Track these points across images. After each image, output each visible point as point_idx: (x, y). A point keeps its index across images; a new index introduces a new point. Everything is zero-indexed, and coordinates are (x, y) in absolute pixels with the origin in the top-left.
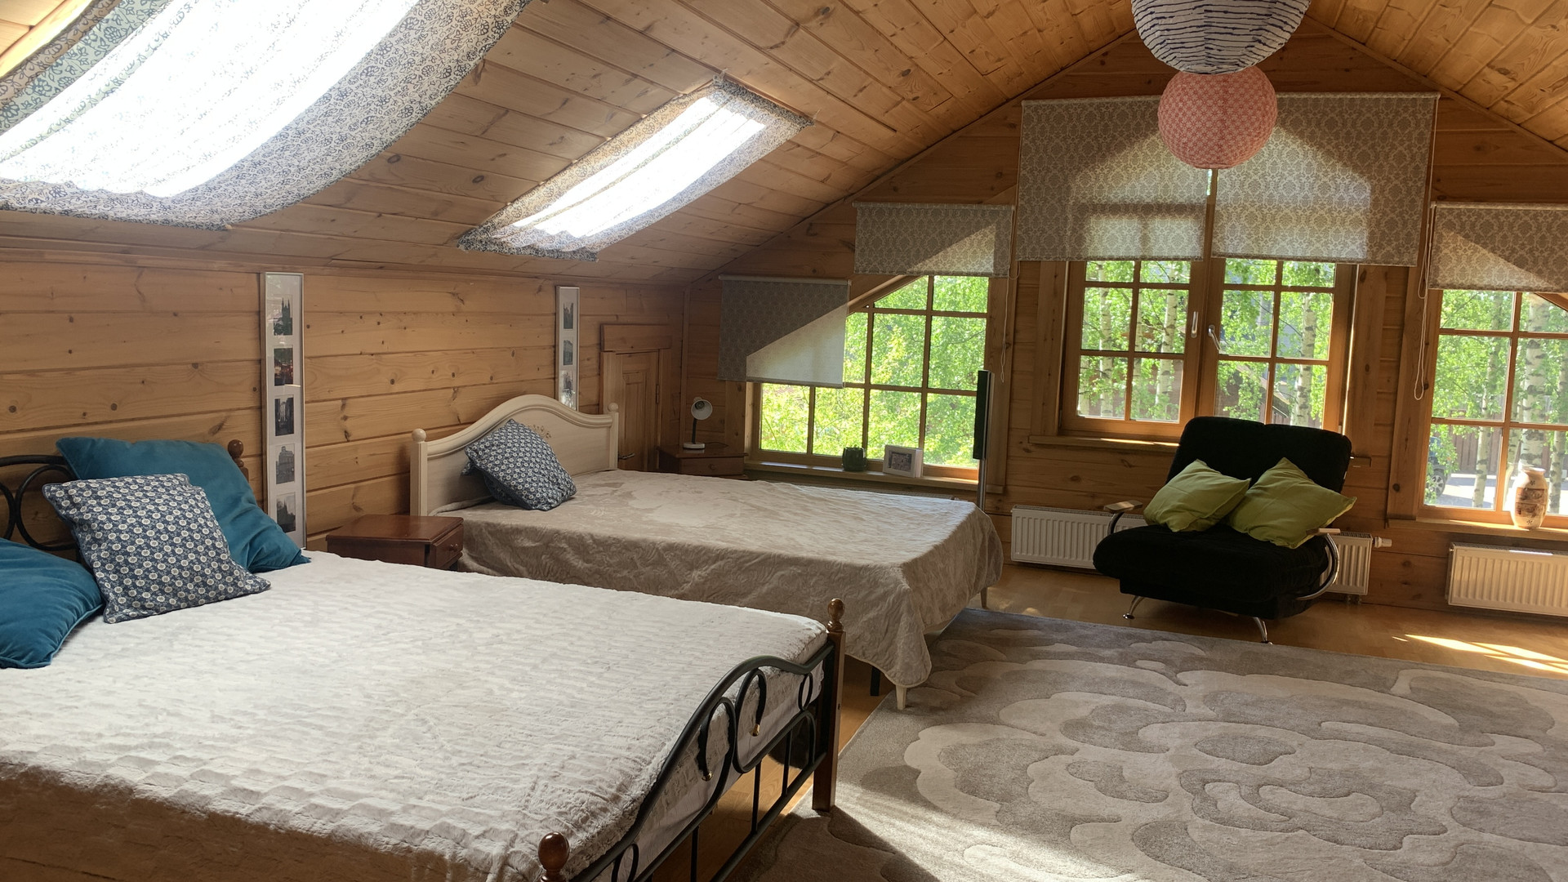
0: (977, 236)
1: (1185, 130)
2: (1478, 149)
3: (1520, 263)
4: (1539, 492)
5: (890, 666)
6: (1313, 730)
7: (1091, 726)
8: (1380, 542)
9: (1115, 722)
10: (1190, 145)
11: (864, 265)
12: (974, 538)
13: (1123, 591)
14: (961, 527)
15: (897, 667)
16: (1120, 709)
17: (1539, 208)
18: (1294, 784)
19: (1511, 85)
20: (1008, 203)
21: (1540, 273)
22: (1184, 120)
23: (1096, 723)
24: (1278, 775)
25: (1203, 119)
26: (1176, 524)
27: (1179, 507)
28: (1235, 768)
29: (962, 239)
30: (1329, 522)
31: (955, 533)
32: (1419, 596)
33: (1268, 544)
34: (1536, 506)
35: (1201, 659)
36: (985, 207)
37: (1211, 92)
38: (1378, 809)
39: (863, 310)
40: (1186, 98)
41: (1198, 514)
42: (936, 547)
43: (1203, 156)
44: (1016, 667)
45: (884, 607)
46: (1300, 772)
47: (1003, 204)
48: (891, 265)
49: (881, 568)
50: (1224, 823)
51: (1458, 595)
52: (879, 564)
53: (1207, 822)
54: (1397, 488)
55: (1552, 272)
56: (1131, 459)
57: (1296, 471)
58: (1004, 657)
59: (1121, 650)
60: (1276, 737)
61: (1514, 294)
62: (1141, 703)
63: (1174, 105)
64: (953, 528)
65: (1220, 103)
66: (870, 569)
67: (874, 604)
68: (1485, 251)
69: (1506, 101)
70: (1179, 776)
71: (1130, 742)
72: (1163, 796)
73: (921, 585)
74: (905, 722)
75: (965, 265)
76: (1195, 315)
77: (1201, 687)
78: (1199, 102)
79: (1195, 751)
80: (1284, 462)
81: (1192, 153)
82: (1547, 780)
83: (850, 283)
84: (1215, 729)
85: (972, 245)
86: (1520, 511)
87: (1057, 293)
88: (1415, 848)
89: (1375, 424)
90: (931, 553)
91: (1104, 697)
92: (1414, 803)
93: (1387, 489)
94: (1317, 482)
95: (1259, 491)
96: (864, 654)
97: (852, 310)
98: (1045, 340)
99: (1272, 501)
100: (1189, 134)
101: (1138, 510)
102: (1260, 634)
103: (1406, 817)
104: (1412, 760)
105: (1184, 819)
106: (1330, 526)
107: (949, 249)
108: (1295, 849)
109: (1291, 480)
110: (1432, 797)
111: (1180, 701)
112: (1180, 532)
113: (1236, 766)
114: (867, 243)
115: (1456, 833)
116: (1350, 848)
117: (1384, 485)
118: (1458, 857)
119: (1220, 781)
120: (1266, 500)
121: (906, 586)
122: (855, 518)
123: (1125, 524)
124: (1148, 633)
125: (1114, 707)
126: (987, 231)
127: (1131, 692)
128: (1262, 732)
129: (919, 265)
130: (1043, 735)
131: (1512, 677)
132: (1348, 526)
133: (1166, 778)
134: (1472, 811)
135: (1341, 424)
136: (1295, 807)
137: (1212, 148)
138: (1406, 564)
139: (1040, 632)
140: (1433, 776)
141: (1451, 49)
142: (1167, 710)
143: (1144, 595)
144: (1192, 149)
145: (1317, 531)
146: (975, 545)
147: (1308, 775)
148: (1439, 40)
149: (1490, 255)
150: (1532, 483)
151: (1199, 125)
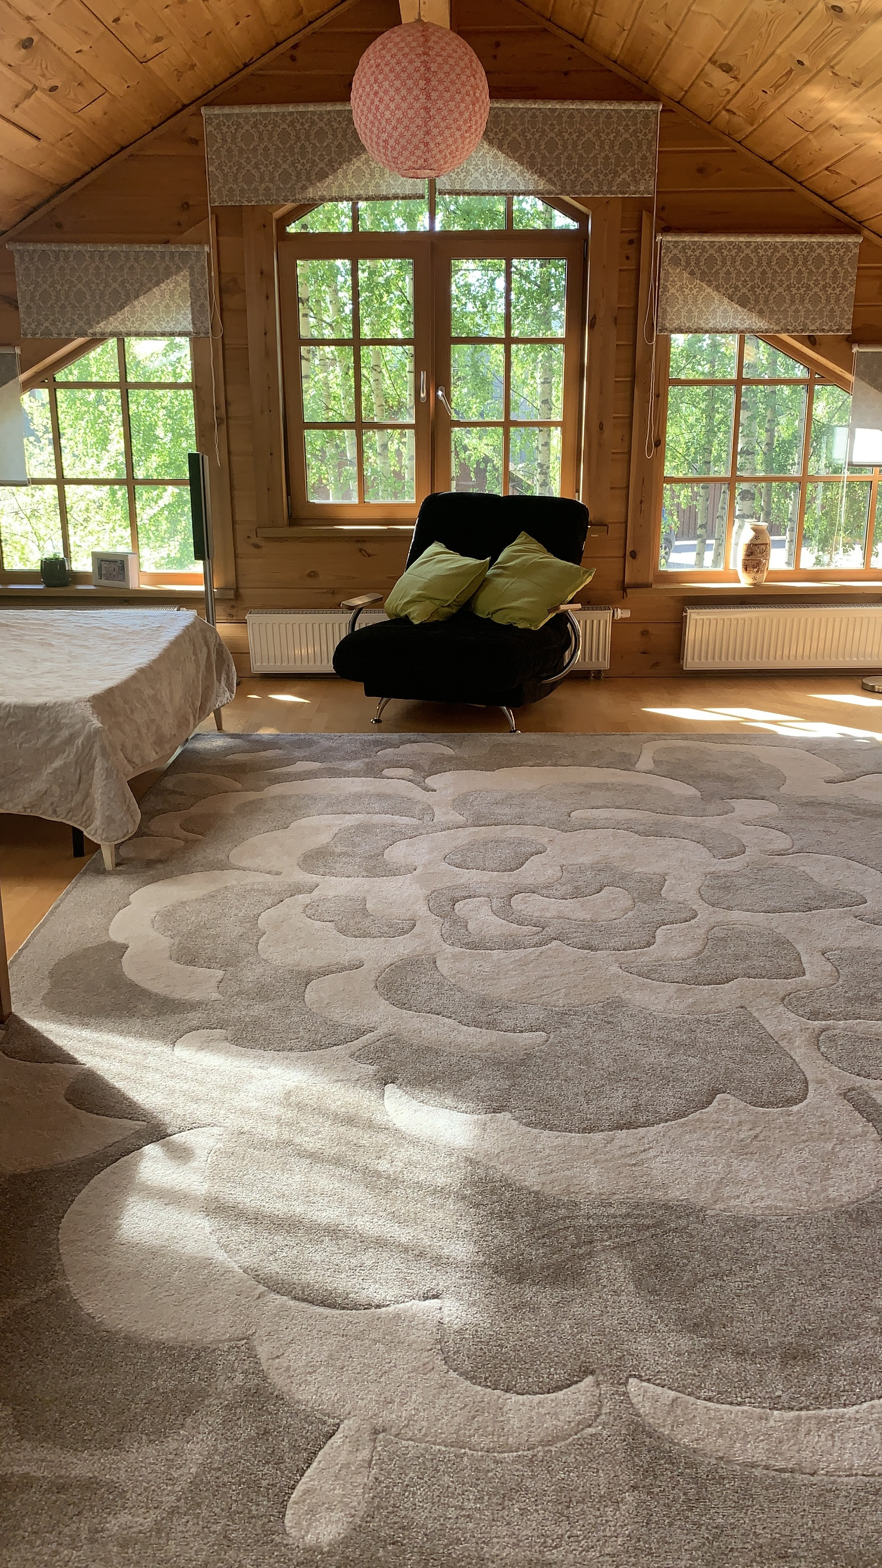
0: (168, 284)
1: (384, 122)
2: (700, 171)
3: (743, 302)
4: (763, 547)
5: (88, 822)
6: (563, 822)
7: (332, 854)
8: (620, 614)
9: (359, 845)
10: (392, 142)
11: (33, 326)
12: (195, 654)
13: (368, 694)
14: (176, 643)
15: (97, 822)
16: (365, 829)
17: (759, 239)
18: (546, 887)
19: (733, 87)
20: (200, 243)
21: (761, 313)
22: (382, 107)
23: (338, 850)
24: (531, 881)
25: (404, 105)
26: (417, 615)
27: (419, 596)
28: (486, 879)
29: (150, 289)
30: (570, 598)
31: (167, 651)
32: (657, 664)
33: (510, 627)
34: (760, 561)
35: (450, 759)
36: (173, 248)
37: (411, 69)
38: (630, 902)
39: (42, 385)
40: (381, 77)
41: (438, 602)
42: (141, 671)
43: (407, 159)
44: (253, 796)
45: (70, 754)
46: (552, 873)
47: (194, 243)
48: (68, 325)
49: (62, 705)
50: (475, 948)
51: (692, 661)
52: (59, 700)
53: (458, 949)
54: (633, 555)
55: (772, 312)
56: (369, 547)
57: (536, 546)
58: (239, 786)
59: (367, 760)
60: (526, 836)
61: (737, 336)
62: (387, 818)
63: (368, 88)
64: (165, 645)
65: (422, 83)
66: (49, 708)
67: (59, 751)
68: (709, 290)
69: (728, 111)
70: (428, 899)
71: (375, 867)
72: (408, 927)
73: (121, 719)
74: (114, 884)
75: (158, 322)
76: (423, 375)
77: (450, 791)
78: (398, 83)
79: (444, 866)
80: (523, 537)
81: (395, 154)
82: (782, 842)
83: (18, 351)
84: (464, 836)
85: (163, 296)
86: (746, 568)
87: (269, 354)
88: (667, 942)
89: (611, 488)
90: (134, 678)
91: (347, 817)
92: (664, 888)
93: (624, 557)
94: (556, 556)
95: (499, 571)
96: (55, 812)
97: (27, 385)
98: (262, 412)
99: (513, 580)
100: (389, 128)
101: (377, 604)
102: (508, 722)
103: (657, 907)
104: (660, 841)
105: (433, 949)
106: (571, 602)
107: (136, 303)
108: (550, 966)
109: (531, 555)
110: (681, 878)
111: (428, 810)
112: (421, 624)
113: (486, 876)
114: (32, 299)
115: (706, 915)
116: (605, 953)
117: (621, 554)
118: (710, 943)
119: (470, 897)
120: (506, 580)
121: (96, 723)
122: (42, 645)
123: (366, 620)
124: (395, 736)
125: (358, 827)
126: (179, 278)
127: (377, 806)
128: (513, 832)
129: (102, 324)
130: (278, 873)
131: (745, 737)
132: (587, 600)
133: (413, 903)
134: (719, 888)
135: (578, 491)
136: (548, 915)
137: (417, 147)
138: (645, 633)
139: (281, 751)
140: (680, 855)
141: (672, 40)
142: (415, 821)
143: (390, 696)
144: (394, 148)
145: (557, 608)
146: (197, 661)
147: (560, 874)
148: (659, 27)
149: (714, 294)
150: (756, 537)
151: (399, 114)
